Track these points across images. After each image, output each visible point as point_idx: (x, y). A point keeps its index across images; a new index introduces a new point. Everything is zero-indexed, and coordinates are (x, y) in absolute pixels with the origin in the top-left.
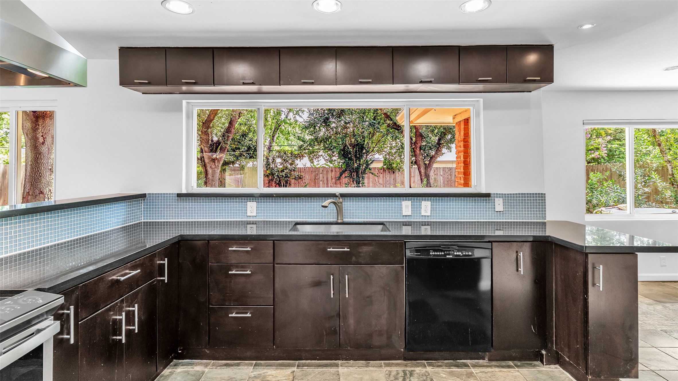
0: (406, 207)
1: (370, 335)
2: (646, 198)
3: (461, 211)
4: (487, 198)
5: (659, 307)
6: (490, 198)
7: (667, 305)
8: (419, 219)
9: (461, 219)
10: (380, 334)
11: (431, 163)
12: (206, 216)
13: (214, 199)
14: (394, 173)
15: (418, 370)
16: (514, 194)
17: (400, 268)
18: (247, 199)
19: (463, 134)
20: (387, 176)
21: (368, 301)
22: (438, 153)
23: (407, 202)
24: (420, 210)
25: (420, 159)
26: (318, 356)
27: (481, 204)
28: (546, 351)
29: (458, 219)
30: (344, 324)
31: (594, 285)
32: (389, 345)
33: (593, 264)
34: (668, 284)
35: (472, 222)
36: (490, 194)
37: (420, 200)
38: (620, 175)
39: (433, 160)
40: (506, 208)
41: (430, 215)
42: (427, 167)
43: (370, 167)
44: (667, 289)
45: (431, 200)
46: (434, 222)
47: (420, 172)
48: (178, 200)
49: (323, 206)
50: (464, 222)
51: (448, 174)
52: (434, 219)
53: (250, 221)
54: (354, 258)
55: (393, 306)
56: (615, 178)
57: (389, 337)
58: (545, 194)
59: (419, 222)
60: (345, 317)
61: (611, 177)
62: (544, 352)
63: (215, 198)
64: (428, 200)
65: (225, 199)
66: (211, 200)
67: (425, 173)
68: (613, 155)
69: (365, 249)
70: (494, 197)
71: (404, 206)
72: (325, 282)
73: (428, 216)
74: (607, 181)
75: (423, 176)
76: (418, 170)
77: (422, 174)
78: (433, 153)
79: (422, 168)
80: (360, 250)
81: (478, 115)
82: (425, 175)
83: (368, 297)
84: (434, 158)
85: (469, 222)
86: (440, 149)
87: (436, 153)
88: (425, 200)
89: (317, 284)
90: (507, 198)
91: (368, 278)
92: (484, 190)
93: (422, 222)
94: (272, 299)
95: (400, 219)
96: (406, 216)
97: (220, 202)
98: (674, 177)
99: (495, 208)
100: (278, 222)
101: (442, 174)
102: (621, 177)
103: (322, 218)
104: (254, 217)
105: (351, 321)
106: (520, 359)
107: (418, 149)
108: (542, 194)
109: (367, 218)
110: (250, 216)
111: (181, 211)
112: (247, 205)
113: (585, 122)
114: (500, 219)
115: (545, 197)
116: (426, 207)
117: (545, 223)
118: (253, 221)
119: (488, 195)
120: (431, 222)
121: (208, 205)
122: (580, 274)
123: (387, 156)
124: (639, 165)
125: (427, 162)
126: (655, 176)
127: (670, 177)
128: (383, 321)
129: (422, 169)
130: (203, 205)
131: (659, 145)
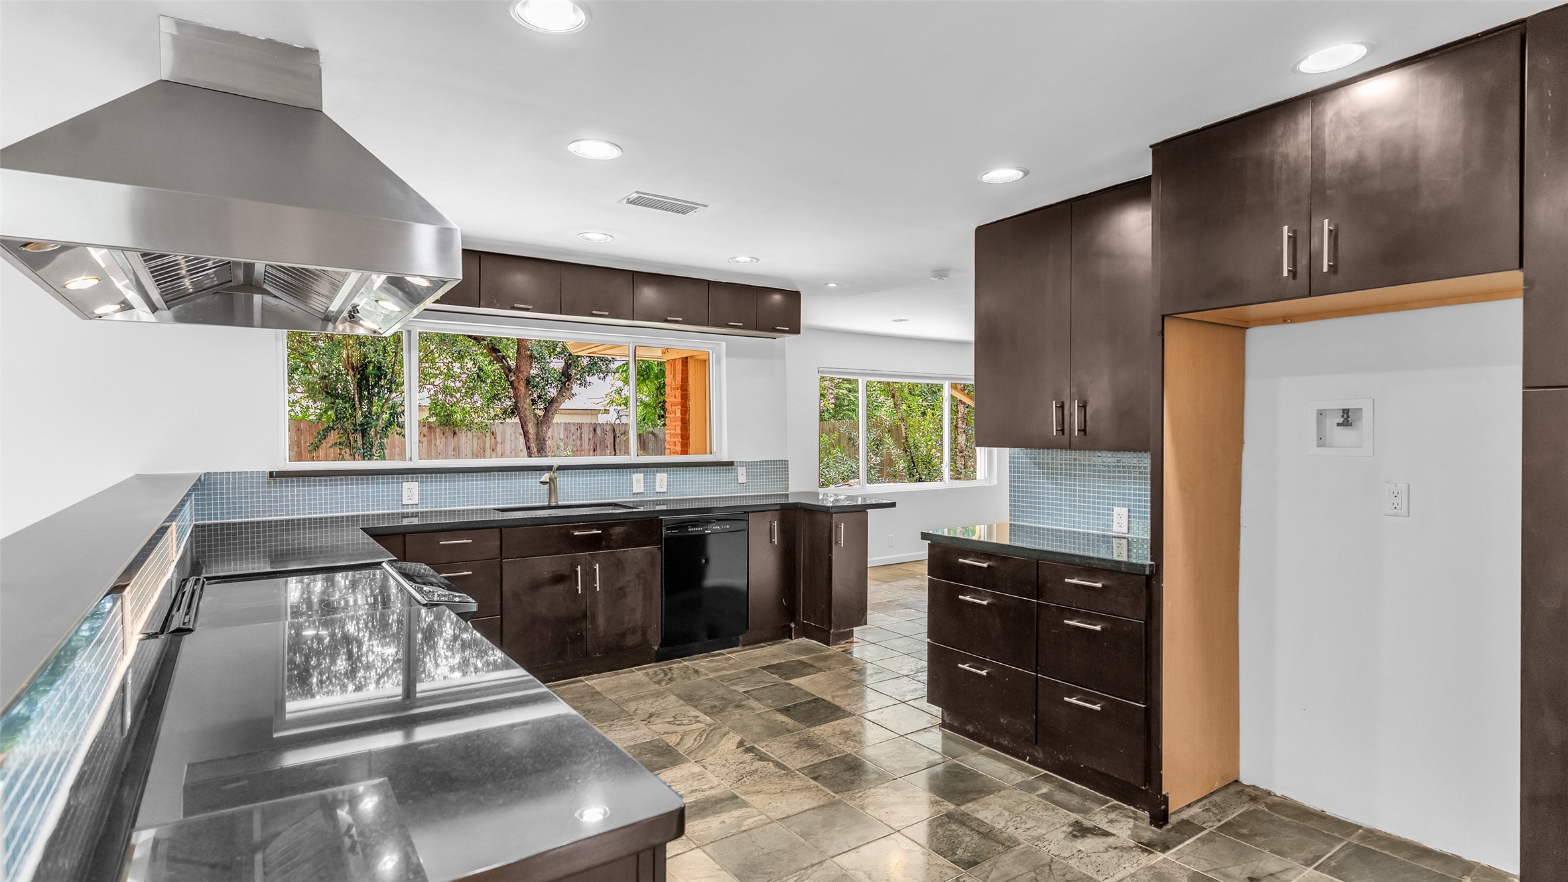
0: (638, 481)
1: (623, 635)
2: (879, 472)
3: (702, 484)
4: (730, 467)
5: (886, 586)
6: (733, 467)
7: (892, 583)
8: (653, 497)
9: (702, 494)
10: (634, 632)
11: (550, 415)
12: (326, 508)
13: (341, 480)
14: (455, 433)
15: (675, 666)
16: (757, 462)
17: (656, 549)
18: (403, 478)
19: (680, 378)
20: (438, 441)
21: (621, 592)
22: (564, 394)
23: (638, 474)
24: (654, 486)
25: (525, 405)
26: (553, 676)
27: (723, 474)
28: (795, 624)
29: (699, 495)
30: (592, 626)
31: (837, 543)
32: (645, 643)
33: (836, 524)
34: (894, 566)
35: (714, 498)
36: (733, 462)
37: (654, 472)
38: (850, 439)
39: (554, 407)
40: (749, 479)
41: (666, 491)
42: (543, 422)
43: (400, 420)
44: (892, 571)
45: (667, 471)
46: (670, 500)
47: (526, 434)
48: (269, 483)
49: (541, 482)
50: (705, 498)
51: (574, 437)
52: (670, 496)
53: (408, 513)
54: (604, 543)
55: (648, 597)
56: (844, 442)
57: (644, 634)
58: (787, 461)
59: (653, 501)
60: (594, 617)
61: (839, 441)
62: (793, 625)
63: (343, 477)
64: (664, 472)
65: (362, 479)
66: (336, 480)
67: (537, 434)
68: (841, 406)
69: (618, 530)
70: (737, 466)
71: (658, 480)
72: (568, 576)
73: (663, 493)
74: (834, 447)
75: (532, 441)
76: (522, 428)
77: (530, 436)
78: (553, 392)
79: (530, 424)
80: (611, 532)
81: (719, 361)
82: (537, 439)
83: (620, 589)
84: (555, 405)
85: (711, 498)
86: (568, 385)
87: (560, 393)
88: (660, 472)
89: (558, 579)
90: (750, 466)
91: (619, 566)
92: (725, 458)
93: (657, 500)
94: (499, 606)
95: (630, 498)
96: (637, 493)
97: (352, 484)
98: (907, 441)
99: (738, 479)
100: (454, 511)
101: (562, 437)
102: (852, 441)
103: (524, 503)
104: (415, 506)
105: (601, 621)
106: (770, 640)
107: (523, 384)
108: (785, 461)
109: (587, 500)
110: (406, 505)
111: (276, 501)
112: (402, 488)
113: (820, 369)
114: (743, 493)
115: (788, 464)
116: (662, 480)
117: (788, 494)
118: (412, 513)
119: (731, 464)
120: (667, 500)
121: (331, 490)
122: (826, 535)
123: (440, 396)
124: (873, 422)
125: (541, 413)
126: (889, 440)
127: (903, 441)
128: (638, 614)
129: (529, 426)
130: (320, 490)
131: (893, 397)
